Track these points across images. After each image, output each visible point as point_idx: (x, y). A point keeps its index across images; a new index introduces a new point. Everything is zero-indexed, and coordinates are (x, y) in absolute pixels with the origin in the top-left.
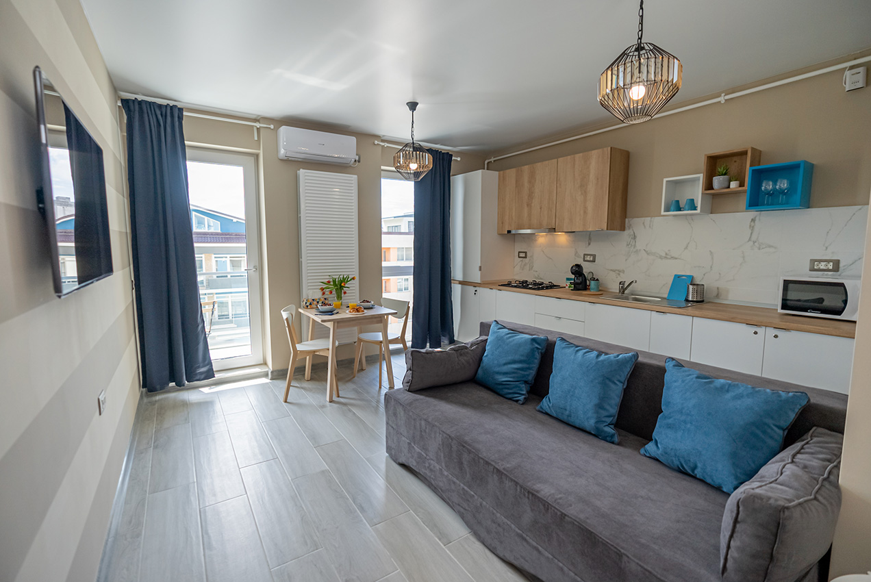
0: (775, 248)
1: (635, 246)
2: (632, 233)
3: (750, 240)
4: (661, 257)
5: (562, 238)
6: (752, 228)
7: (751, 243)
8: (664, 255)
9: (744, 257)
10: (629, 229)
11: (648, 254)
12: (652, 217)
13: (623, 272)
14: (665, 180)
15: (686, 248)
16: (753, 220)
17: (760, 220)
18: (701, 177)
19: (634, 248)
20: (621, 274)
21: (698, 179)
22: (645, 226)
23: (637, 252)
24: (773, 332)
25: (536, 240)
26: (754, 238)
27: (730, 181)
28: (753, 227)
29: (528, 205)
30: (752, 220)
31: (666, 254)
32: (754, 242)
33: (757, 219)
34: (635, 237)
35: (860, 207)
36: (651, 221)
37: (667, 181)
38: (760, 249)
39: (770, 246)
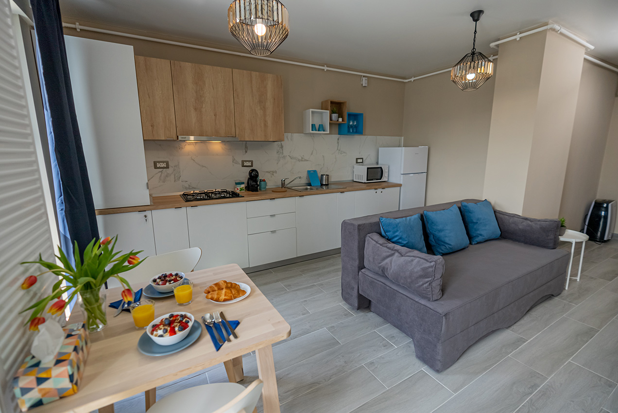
0: (346, 153)
1: (283, 153)
2: (280, 144)
3: (337, 149)
4: (299, 160)
5: (216, 146)
6: (338, 143)
7: (338, 151)
8: (300, 158)
9: (336, 158)
11: (291, 158)
12: (292, 133)
13: (276, 172)
15: (312, 154)
16: (338, 139)
18: (328, 112)
20: (274, 174)
22: (288, 139)
23: (284, 157)
24: (381, 190)
25: (181, 148)
26: (339, 149)
27: (339, 117)
29: (196, 109)
33: (340, 139)
34: (282, 147)
36: (291, 136)
37: (312, 111)
38: (341, 154)
39: (344, 153)
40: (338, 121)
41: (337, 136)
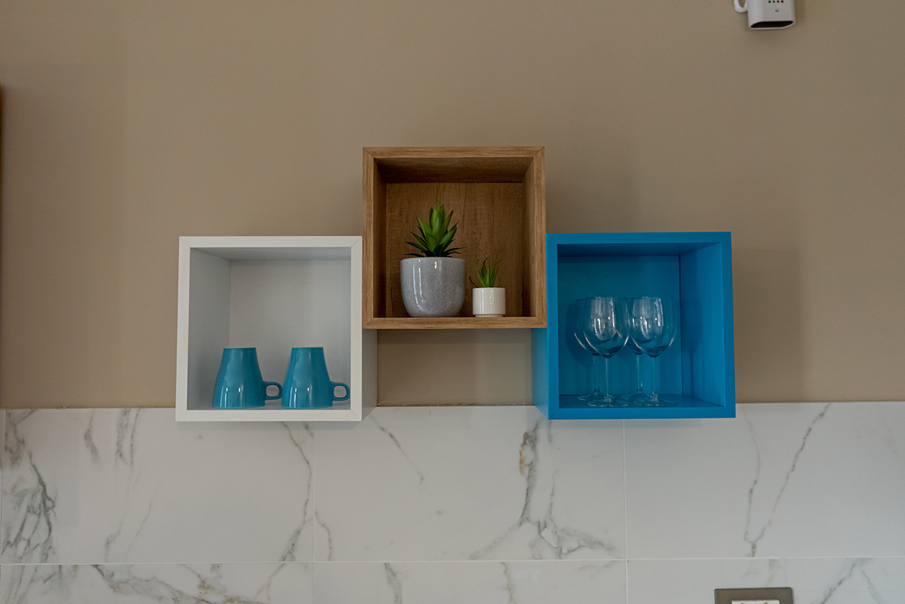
0: (610, 549)
1: (48, 550)
2: (32, 482)
3: (524, 518)
6: (529, 469)
7: (529, 530)
9: (510, 588)
10: (15, 460)
11: (116, 587)
12: (126, 407)
14: (186, 244)
15: (289, 554)
16: (530, 439)
17: (550, 438)
18: (355, 247)
19: (45, 556)
21: (343, 257)
22: (94, 450)
23: (58, 577)
26: (537, 513)
27: (469, 285)
28: (531, 465)
30: (526, 436)
31: (203, 585)
32: (541, 527)
33: (542, 433)
34: (45, 505)
35: (818, 407)
36: (122, 427)
37: (194, 251)
38: (560, 554)
39: (593, 543)
40: (466, 309)
41: (519, 418)
